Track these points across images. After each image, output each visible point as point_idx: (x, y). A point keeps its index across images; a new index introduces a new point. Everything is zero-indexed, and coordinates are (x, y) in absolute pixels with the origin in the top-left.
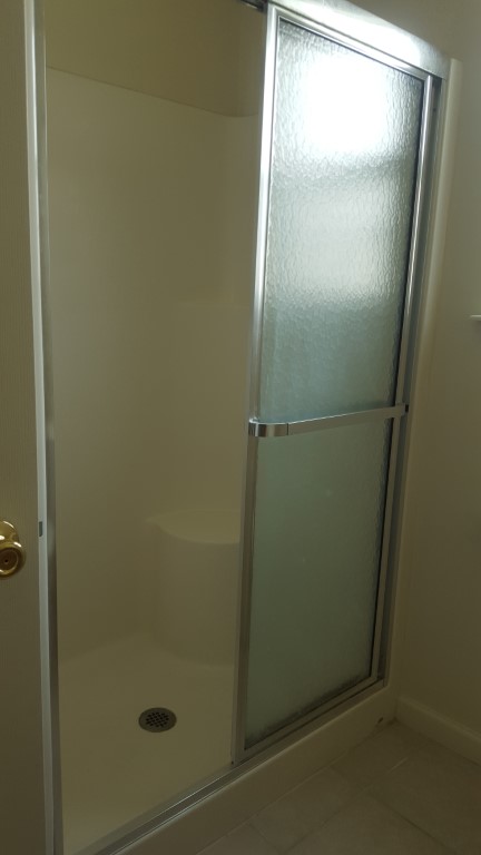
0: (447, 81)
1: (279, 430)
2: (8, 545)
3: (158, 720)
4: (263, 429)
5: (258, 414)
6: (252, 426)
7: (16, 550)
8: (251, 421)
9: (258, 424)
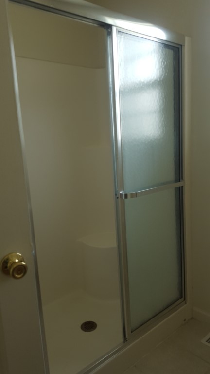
0: (184, 46)
1: (133, 195)
2: (19, 264)
3: (89, 326)
4: (126, 196)
5: (123, 190)
6: (121, 195)
7: (23, 265)
8: (121, 193)
9: (123, 193)
